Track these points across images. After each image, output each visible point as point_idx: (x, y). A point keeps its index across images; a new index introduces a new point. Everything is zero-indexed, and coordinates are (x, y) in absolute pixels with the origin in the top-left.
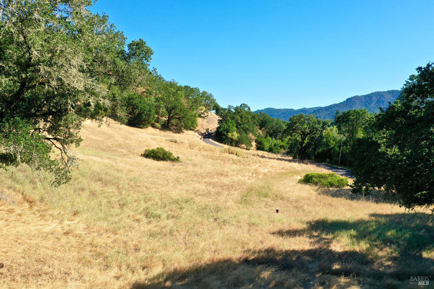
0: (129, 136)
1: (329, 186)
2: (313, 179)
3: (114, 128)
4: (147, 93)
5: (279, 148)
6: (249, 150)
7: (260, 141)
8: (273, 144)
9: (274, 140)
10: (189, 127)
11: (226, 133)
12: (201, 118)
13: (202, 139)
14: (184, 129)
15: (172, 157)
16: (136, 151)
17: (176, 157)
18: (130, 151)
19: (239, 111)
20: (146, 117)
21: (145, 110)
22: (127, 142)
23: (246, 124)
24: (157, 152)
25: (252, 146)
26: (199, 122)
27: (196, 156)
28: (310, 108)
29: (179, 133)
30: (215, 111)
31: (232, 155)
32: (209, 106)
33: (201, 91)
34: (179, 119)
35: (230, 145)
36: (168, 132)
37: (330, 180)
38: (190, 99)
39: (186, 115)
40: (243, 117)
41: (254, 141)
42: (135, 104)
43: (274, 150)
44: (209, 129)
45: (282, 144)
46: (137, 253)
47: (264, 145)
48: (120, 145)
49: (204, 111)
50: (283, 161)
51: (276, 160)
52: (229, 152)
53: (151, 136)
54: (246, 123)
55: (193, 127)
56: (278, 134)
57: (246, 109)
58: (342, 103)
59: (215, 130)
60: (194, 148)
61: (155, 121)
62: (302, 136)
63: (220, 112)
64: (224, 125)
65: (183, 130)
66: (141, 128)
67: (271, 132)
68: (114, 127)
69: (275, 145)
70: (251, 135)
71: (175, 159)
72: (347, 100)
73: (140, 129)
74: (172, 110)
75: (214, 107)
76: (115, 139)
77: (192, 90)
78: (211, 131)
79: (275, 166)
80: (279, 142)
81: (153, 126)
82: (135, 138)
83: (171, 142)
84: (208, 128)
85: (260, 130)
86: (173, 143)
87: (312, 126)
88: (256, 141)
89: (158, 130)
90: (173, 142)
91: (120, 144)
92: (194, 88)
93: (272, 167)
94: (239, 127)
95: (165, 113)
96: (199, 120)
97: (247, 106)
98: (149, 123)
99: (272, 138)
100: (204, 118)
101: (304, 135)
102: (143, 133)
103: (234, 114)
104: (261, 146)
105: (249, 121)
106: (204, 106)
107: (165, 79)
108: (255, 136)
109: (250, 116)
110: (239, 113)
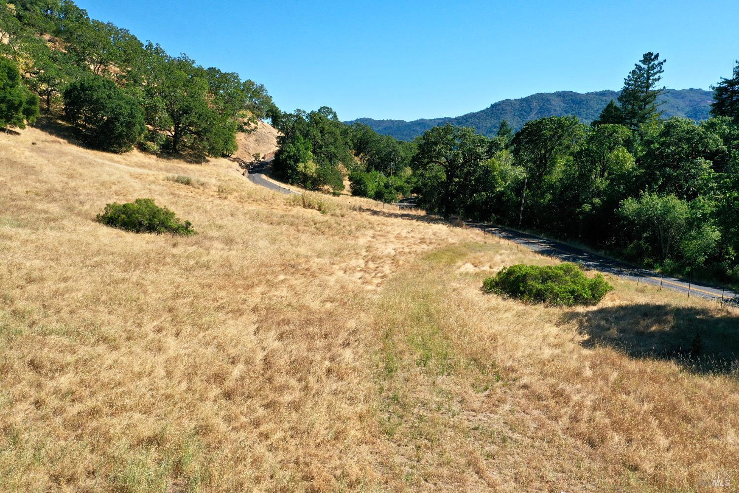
0: (81, 170)
2: (528, 282)
3: (46, 152)
4: (128, 79)
5: (394, 191)
6: (339, 195)
7: (358, 179)
8: (382, 184)
9: (383, 175)
10: (218, 150)
11: (292, 163)
12: (243, 134)
13: (247, 174)
14: (209, 153)
15: (172, 223)
16: (86, 207)
17: (184, 224)
18: (69, 208)
19: (318, 119)
20: (124, 129)
21: (120, 114)
22: (72, 184)
23: (331, 146)
24: (134, 212)
25: (343, 187)
26: (240, 142)
27: (232, 215)
28: (431, 120)
29: (198, 163)
30: (269, 120)
31: (310, 210)
32: (259, 110)
33: (243, 80)
34: (197, 133)
35: (302, 187)
36: (176, 161)
38: (222, 96)
39: (212, 125)
40: (326, 131)
41: (347, 178)
42: (97, 100)
43: (386, 196)
44: (259, 154)
45: (399, 183)
47: (365, 186)
48: (48, 193)
49: (249, 120)
52: (304, 202)
53: (133, 170)
54: (331, 144)
55: (228, 150)
56: (389, 165)
57: (330, 117)
58: (483, 111)
59: (273, 157)
60: (229, 196)
61: (146, 137)
62: (447, 169)
63: (282, 121)
64: (289, 147)
65: (207, 158)
66: (115, 152)
67: (377, 160)
68: (47, 150)
69: (387, 186)
70: (340, 166)
71: (179, 227)
72: (493, 106)
73: (112, 155)
74: (181, 115)
75: (268, 111)
76: (41, 178)
77: (225, 77)
78: (263, 158)
81: (143, 148)
82: (94, 174)
83: (177, 184)
84: (258, 152)
85: (356, 158)
86: (182, 186)
88: (351, 179)
89: (154, 157)
90: (182, 182)
91: (48, 191)
92: (229, 74)
93: (399, 237)
94: (318, 150)
95: (166, 121)
96: (240, 137)
97: (331, 112)
98: (131, 141)
99: (379, 173)
100: (249, 132)
101: (451, 168)
102: (118, 162)
103: (308, 125)
104: (360, 188)
105: (336, 139)
106: (249, 108)
107: (168, 53)
108: (348, 167)
109: (337, 129)
110: (317, 124)
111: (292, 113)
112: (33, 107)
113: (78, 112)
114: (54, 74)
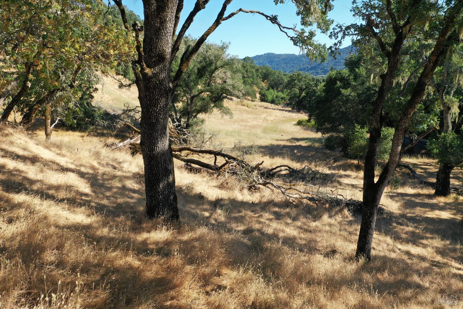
5: (280, 100)
6: (254, 101)
7: (263, 93)
8: (275, 96)
9: (276, 92)
25: (256, 98)
31: (244, 107)
40: (248, 71)
41: (258, 93)
43: (276, 102)
45: (283, 96)
47: (267, 97)
50: (284, 112)
51: (278, 111)
52: (242, 104)
54: (251, 77)
56: (279, 86)
62: (299, 90)
67: (273, 84)
69: (277, 97)
70: (255, 87)
79: (278, 115)
80: (280, 94)
85: (263, 83)
87: (308, 83)
88: (260, 93)
93: (276, 116)
99: (274, 90)
101: (301, 90)
104: (264, 98)
105: (253, 75)
108: (259, 88)
109: (254, 69)
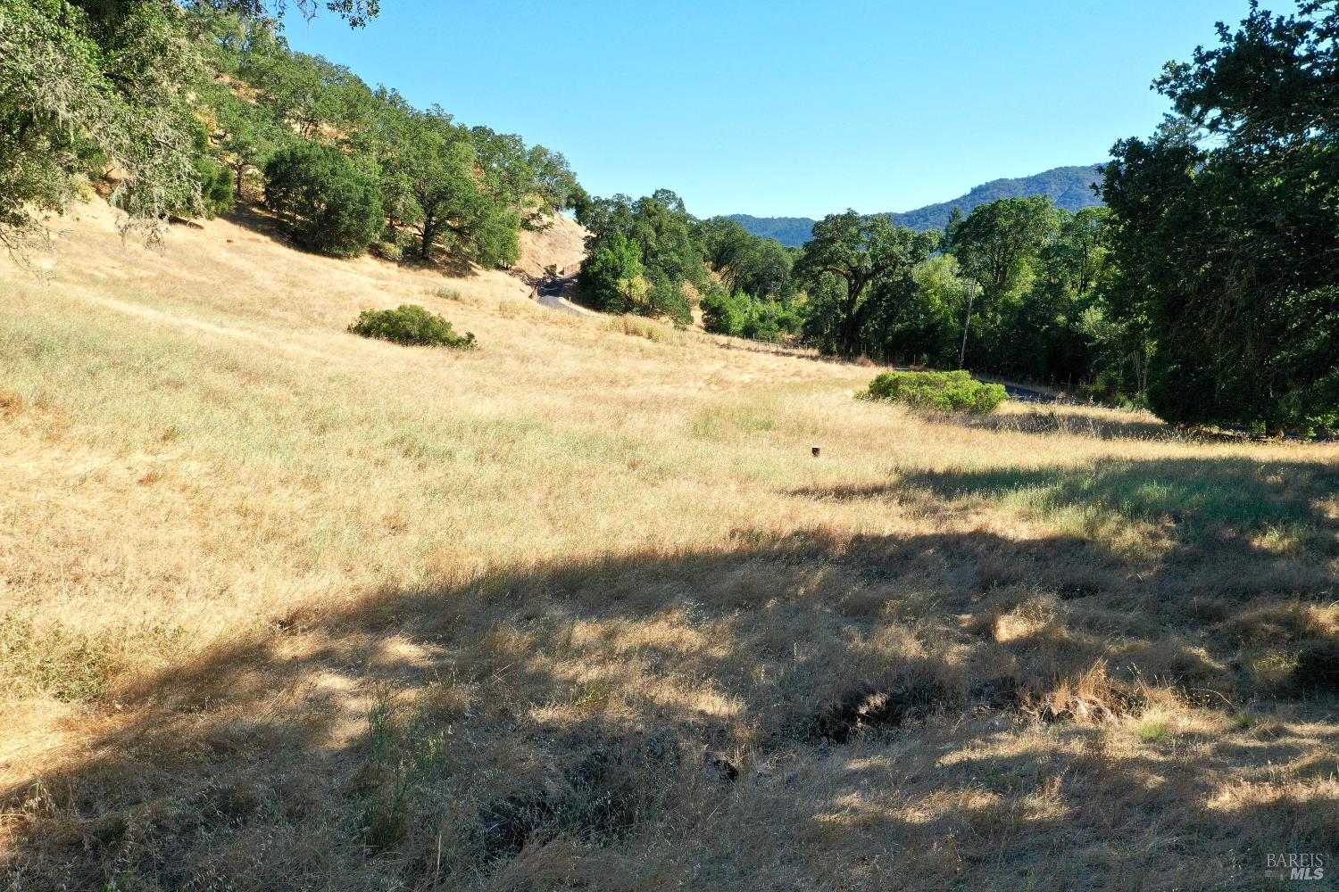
0: (303, 277)
1: (950, 407)
2: (900, 387)
3: (250, 253)
4: (352, 146)
5: (775, 326)
6: (684, 330)
7: (716, 305)
8: (756, 316)
9: (758, 304)
10: (492, 257)
11: (611, 280)
12: (529, 233)
13: (536, 296)
14: (478, 263)
15: (449, 335)
16: (329, 318)
17: (464, 336)
18: (308, 318)
19: (653, 209)
20: (354, 222)
21: (348, 199)
22: (298, 293)
23: (672, 253)
24: (400, 319)
25: (691, 320)
26: (524, 246)
27: (524, 336)
29: (460, 276)
30: (572, 211)
31: (635, 338)
32: (556, 195)
33: (529, 145)
34: (459, 231)
36: (426, 271)
37: (952, 391)
38: (495, 171)
39: (483, 217)
40: (664, 228)
41: (697, 307)
42: (315, 179)
43: (760, 332)
44: (554, 267)
45: (782, 315)
46: (399, 537)
47: (728, 318)
48: (275, 301)
49: (540, 210)
50: (794, 359)
51: (771, 355)
52: (627, 329)
53: (374, 281)
54: (673, 249)
55: (505, 258)
56: (769, 286)
57: (672, 207)
59: (578, 269)
60: (517, 317)
61: (381, 236)
62: (850, 281)
63: (592, 212)
64: (605, 253)
65: (473, 269)
66: (339, 257)
67: (749, 278)
68: (250, 251)
69: (762, 319)
70: (687, 286)
71: (459, 341)
72: (974, 191)
73: (336, 262)
74: (436, 202)
75: (569, 197)
76: (258, 284)
77: (500, 142)
78: (562, 273)
79: (771, 367)
80: (773, 308)
81: (378, 253)
82: (323, 282)
83: (440, 298)
84: (553, 264)
85: (714, 274)
86: (448, 301)
87: (883, 250)
88: (703, 306)
89: (395, 266)
90: (447, 297)
91: (273, 299)
92: (506, 137)
93: (762, 369)
94: (651, 259)
95: (414, 213)
96: (525, 238)
97: (674, 198)
98: (362, 241)
99: (752, 298)
100: (540, 230)
101: (857, 278)
102: (346, 271)
103: (636, 218)
104: (719, 321)
105: (681, 243)
106: (540, 193)
107: (410, 103)
108: (700, 290)
109: (683, 226)
110: (650, 216)
111: (610, 198)
112: (225, 188)
113: (286, 195)
114: (250, 138)
